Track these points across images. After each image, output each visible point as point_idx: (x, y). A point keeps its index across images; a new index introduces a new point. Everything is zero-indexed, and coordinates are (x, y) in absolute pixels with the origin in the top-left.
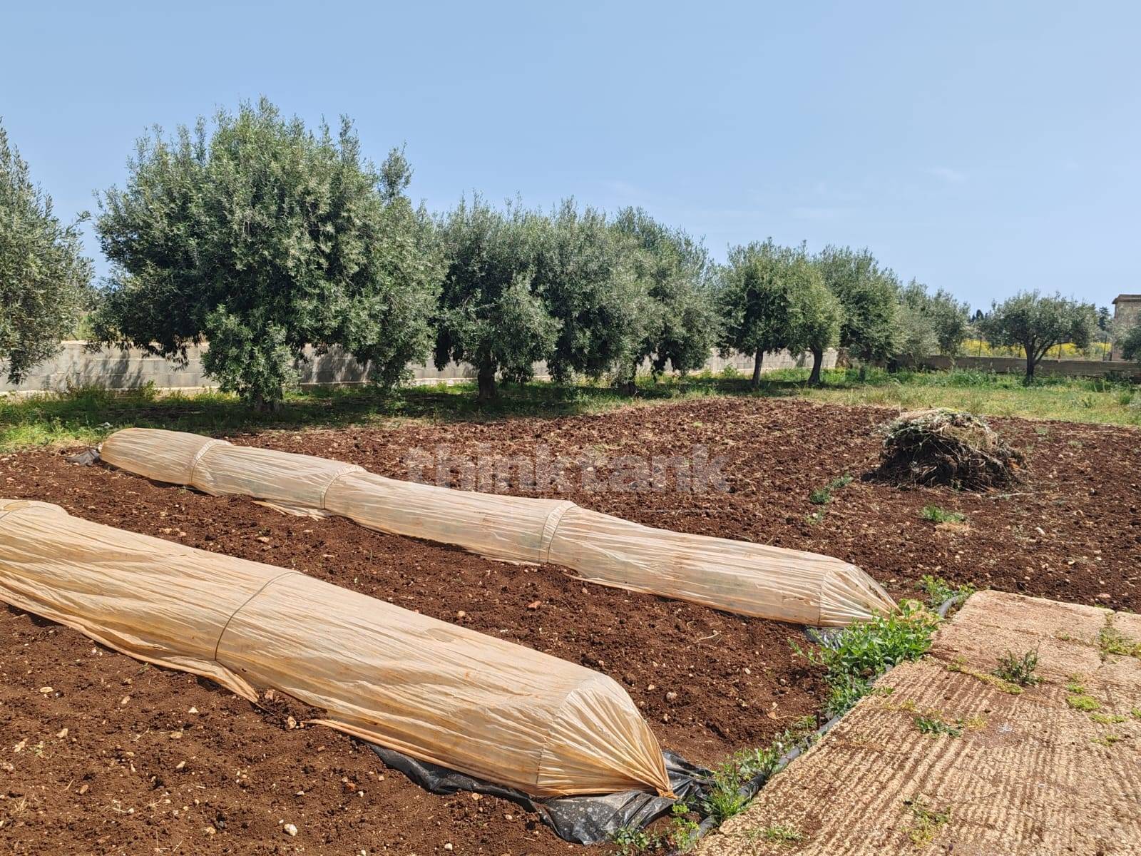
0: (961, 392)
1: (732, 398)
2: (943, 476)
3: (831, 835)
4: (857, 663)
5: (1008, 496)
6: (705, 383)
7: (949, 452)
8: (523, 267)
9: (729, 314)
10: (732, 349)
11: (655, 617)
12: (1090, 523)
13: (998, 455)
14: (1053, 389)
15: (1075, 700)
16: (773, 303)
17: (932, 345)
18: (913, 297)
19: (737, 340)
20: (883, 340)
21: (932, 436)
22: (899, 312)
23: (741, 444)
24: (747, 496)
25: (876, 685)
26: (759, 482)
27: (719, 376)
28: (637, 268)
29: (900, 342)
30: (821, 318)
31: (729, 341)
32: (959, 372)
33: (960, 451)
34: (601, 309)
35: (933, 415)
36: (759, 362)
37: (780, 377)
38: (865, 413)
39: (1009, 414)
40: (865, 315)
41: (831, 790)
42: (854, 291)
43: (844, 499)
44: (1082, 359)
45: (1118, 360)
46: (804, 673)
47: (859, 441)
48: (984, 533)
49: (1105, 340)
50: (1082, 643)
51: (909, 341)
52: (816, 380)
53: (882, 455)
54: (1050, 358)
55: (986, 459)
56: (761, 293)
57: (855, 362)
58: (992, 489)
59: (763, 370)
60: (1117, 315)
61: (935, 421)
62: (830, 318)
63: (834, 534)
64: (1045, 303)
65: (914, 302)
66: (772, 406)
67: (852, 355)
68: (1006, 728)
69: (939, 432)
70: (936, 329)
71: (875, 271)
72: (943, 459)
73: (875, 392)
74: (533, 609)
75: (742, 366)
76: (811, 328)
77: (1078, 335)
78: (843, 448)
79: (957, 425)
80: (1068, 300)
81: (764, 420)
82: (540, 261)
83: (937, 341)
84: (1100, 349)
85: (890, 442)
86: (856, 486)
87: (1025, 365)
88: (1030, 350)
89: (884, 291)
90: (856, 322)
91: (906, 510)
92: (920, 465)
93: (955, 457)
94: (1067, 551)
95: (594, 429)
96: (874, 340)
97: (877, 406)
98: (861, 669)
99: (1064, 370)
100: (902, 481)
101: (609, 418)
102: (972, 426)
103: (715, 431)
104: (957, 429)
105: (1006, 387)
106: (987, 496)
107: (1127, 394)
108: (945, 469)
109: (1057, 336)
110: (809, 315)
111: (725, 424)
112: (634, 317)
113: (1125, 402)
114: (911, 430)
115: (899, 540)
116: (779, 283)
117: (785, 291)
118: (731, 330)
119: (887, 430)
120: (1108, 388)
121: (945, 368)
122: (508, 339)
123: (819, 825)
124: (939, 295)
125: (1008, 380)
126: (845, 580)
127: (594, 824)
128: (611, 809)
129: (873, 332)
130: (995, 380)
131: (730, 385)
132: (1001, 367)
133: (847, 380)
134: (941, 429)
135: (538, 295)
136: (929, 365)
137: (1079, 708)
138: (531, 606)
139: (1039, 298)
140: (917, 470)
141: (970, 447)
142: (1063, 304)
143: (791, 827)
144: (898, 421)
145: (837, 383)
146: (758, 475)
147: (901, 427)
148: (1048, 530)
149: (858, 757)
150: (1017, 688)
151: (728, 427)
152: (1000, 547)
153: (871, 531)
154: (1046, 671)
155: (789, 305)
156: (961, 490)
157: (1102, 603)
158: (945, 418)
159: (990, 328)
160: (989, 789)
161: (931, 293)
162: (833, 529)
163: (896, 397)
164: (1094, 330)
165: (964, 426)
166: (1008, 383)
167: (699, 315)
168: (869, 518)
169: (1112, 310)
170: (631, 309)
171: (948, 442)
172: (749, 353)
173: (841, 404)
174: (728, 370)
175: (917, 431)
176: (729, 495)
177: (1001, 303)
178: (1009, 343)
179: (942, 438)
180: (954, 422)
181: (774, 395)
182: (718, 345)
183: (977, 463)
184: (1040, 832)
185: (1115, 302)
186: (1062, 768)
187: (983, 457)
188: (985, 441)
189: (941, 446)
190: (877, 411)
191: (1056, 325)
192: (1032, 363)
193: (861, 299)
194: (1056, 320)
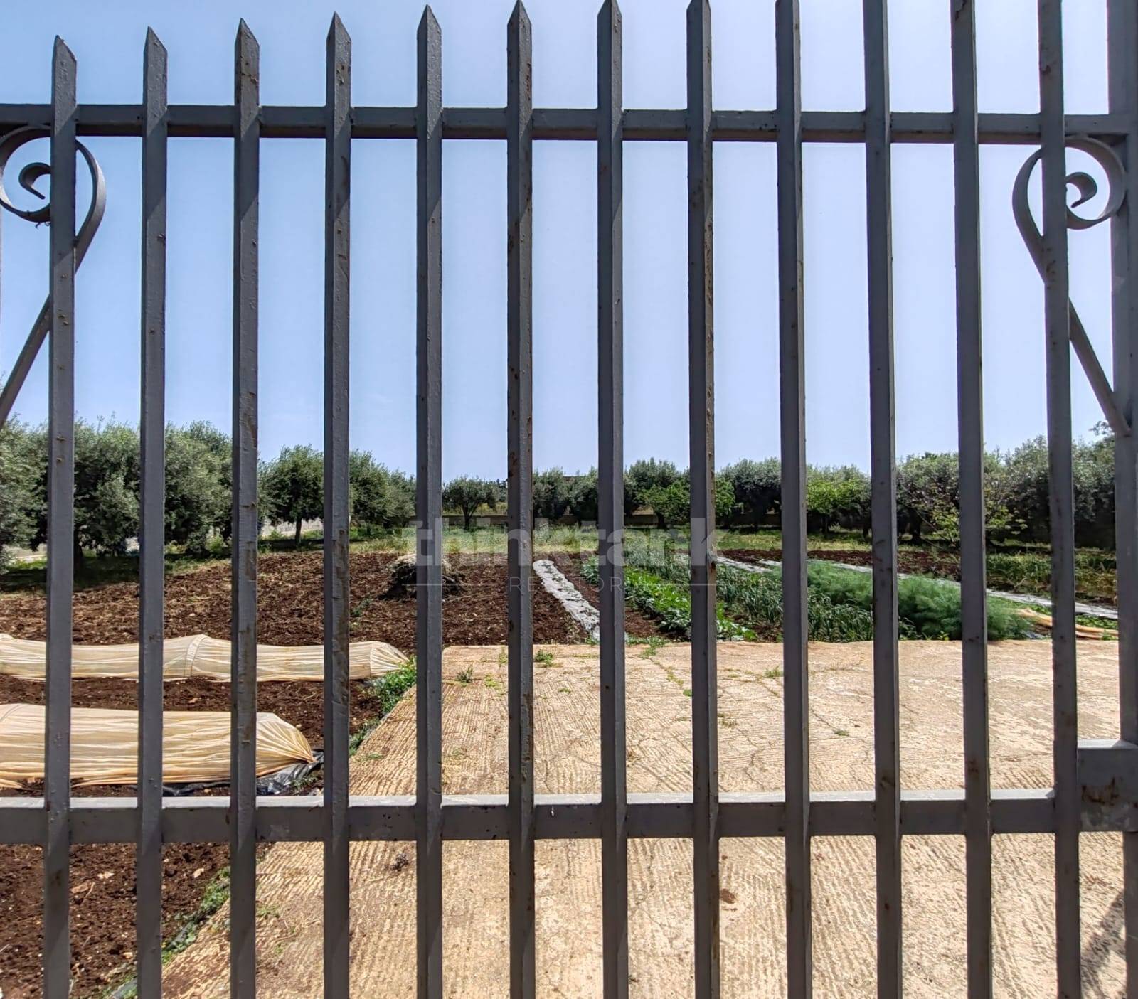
1: (282, 554)
3: (394, 751)
4: (395, 690)
5: (459, 598)
6: (261, 544)
8: (115, 467)
9: (278, 496)
10: (279, 520)
11: (276, 693)
12: (498, 608)
13: (453, 576)
14: (480, 533)
15: (488, 683)
16: (308, 487)
17: (410, 509)
18: (397, 480)
19: (284, 514)
20: (380, 508)
22: (390, 491)
23: (298, 585)
24: (310, 618)
25: (404, 696)
26: (317, 609)
27: (268, 538)
28: (207, 466)
29: (391, 509)
31: (279, 515)
34: (183, 497)
36: (299, 527)
37: (313, 536)
38: (374, 557)
39: (457, 550)
40: (368, 492)
41: (391, 737)
42: (360, 478)
43: (371, 611)
44: (493, 513)
46: (367, 701)
47: (373, 576)
48: (448, 620)
50: (492, 661)
51: (397, 509)
53: (389, 583)
54: (476, 514)
56: (300, 480)
57: (363, 523)
58: (451, 596)
59: (301, 532)
63: (369, 632)
64: (471, 482)
65: (397, 483)
66: (312, 557)
67: (360, 518)
68: (461, 700)
70: (411, 499)
71: (373, 465)
73: (378, 542)
74: (192, 704)
75: (287, 530)
77: (490, 500)
78: (364, 581)
80: (483, 480)
81: (309, 568)
82: (130, 462)
83: (413, 507)
84: (500, 508)
85: (394, 575)
86: (376, 603)
87: (464, 519)
88: (466, 510)
89: (379, 477)
90: (364, 498)
91: (406, 614)
94: (487, 623)
95: (182, 586)
96: (374, 509)
97: (381, 552)
98: (396, 692)
100: (402, 597)
101: (192, 577)
103: (277, 579)
105: (455, 533)
109: (479, 502)
111: (282, 573)
112: (211, 502)
114: (405, 567)
115: (405, 631)
117: (316, 479)
118: (279, 507)
119: (391, 567)
122: (103, 522)
123: (389, 750)
125: (456, 529)
126: (382, 652)
127: (279, 784)
128: (286, 775)
129: (374, 504)
130: (448, 530)
131: (278, 544)
132: (451, 521)
133: (359, 535)
135: (131, 488)
136: (409, 522)
137: (490, 686)
138: (190, 702)
139: (467, 480)
142: (480, 483)
143: (376, 753)
144: (397, 562)
146: (315, 604)
147: (399, 565)
148: (478, 614)
149: (401, 724)
150: (465, 684)
151: (285, 574)
152: (456, 625)
153: (389, 627)
154: (478, 675)
155: (319, 488)
157: (502, 644)
160: (455, 721)
162: (367, 630)
163: (392, 545)
166: (456, 531)
168: (387, 621)
170: (208, 495)
172: (291, 521)
173: (357, 552)
174: (274, 534)
176: (299, 619)
178: (454, 506)
181: (312, 550)
182: (270, 517)
184: (475, 730)
186: (483, 707)
188: (444, 569)
190: (381, 555)
191: (478, 496)
192: (468, 519)
193: (365, 483)
194: (477, 493)
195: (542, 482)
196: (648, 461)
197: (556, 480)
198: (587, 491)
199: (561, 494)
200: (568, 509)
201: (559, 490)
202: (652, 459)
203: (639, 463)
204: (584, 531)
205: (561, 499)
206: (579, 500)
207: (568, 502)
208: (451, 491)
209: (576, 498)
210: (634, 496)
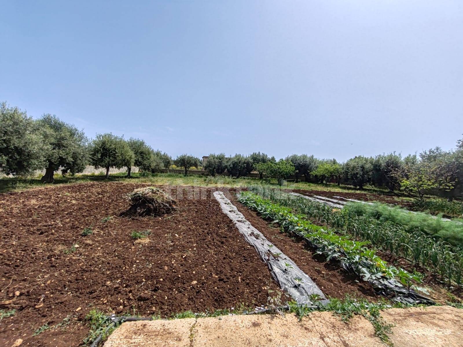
0: (170, 178)
2: (148, 212)
6: (85, 177)
7: (150, 203)
9: (94, 155)
13: (168, 202)
14: (191, 177)
16: (111, 152)
17: (162, 166)
18: (158, 154)
20: (148, 165)
21: (145, 198)
22: (153, 157)
29: (153, 165)
30: (128, 158)
32: (169, 173)
33: (155, 202)
35: (146, 190)
36: (108, 170)
40: (143, 158)
42: (139, 151)
44: (197, 170)
45: (203, 170)
48: (155, 242)
49: (201, 166)
51: (156, 165)
52: (129, 176)
54: (190, 170)
55: (163, 204)
56: (107, 149)
58: (165, 215)
59: (109, 173)
60: (203, 160)
61: (146, 192)
62: (131, 158)
64: (188, 157)
65: (158, 155)
66: (108, 185)
69: (147, 196)
70: (163, 162)
72: (149, 206)
76: (124, 160)
77: (196, 165)
79: (154, 193)
83: (163, 165)
84: (200, 168)
86: (113, 220)
87: (185, 171)
88: (186, 168)
89: (148, 151)
90: (140, 159)
92: (141, 209)
93: (153, 205)
96: (146, 165)
99: (193, 173)
100: (133, 216)
102: (159, 193)
104: (154, 194)
105: (180, 177)
106: (164, 218)
107: (205, 178)
108: (149, 210)
109: (191, 165)
110: (124, 157)
113: (205, 180)
114: (137, 196)
116: (113, 146)
117: (115, 149)
118: (95, 160)
120: (202, 177)
121: (167, 172)
124: (164, 154)
125: (182, 175)
129: (145, 162)
130: (178, 175)
132: (180, 172)
134: (148, 195)
136: (162, 171)
139: (187, 156)
140: (139, 211)
141: (158, 201)
142: (192, 157)
144: (133, 193)
145: (136, 177)
147: (134, 195)
155: (117, 153)
156: (155, 217)
158: (150, 191)
159: (176, 163)
161: (162, 153)
164: (199, 164)
165: (156, 193)
166: (181, 176)
167: (80, 154)
169: (202, 159)
171: (150, 199)
172: (103, 167)
175: (140, 196)
177: (179, 156)
178: (181, 166)
179: (148, 198)
180: (153, 192)
181: (110, 181)
183: (160, 206)
185: (203, 158)
187: (162, 204)
188: (163, 198)
189: (148, 201)
191: (191, 162)
192: (186, 171)
193: (142, 153)
194: (191, 161)
195: (217, 158)
196: (257, 153)
197: (222, 158)
198: (234, 163)
199: (224, 164)
200: (226, 169)
201: (223, 162)
202: (259, 152)
203: (254, 153)
204: (234, 179)
205: (223, 165)
206: (231, 166)
207: (226, 167)
208: (180, 160)
209: (230, 166)
210: (252, 166)
